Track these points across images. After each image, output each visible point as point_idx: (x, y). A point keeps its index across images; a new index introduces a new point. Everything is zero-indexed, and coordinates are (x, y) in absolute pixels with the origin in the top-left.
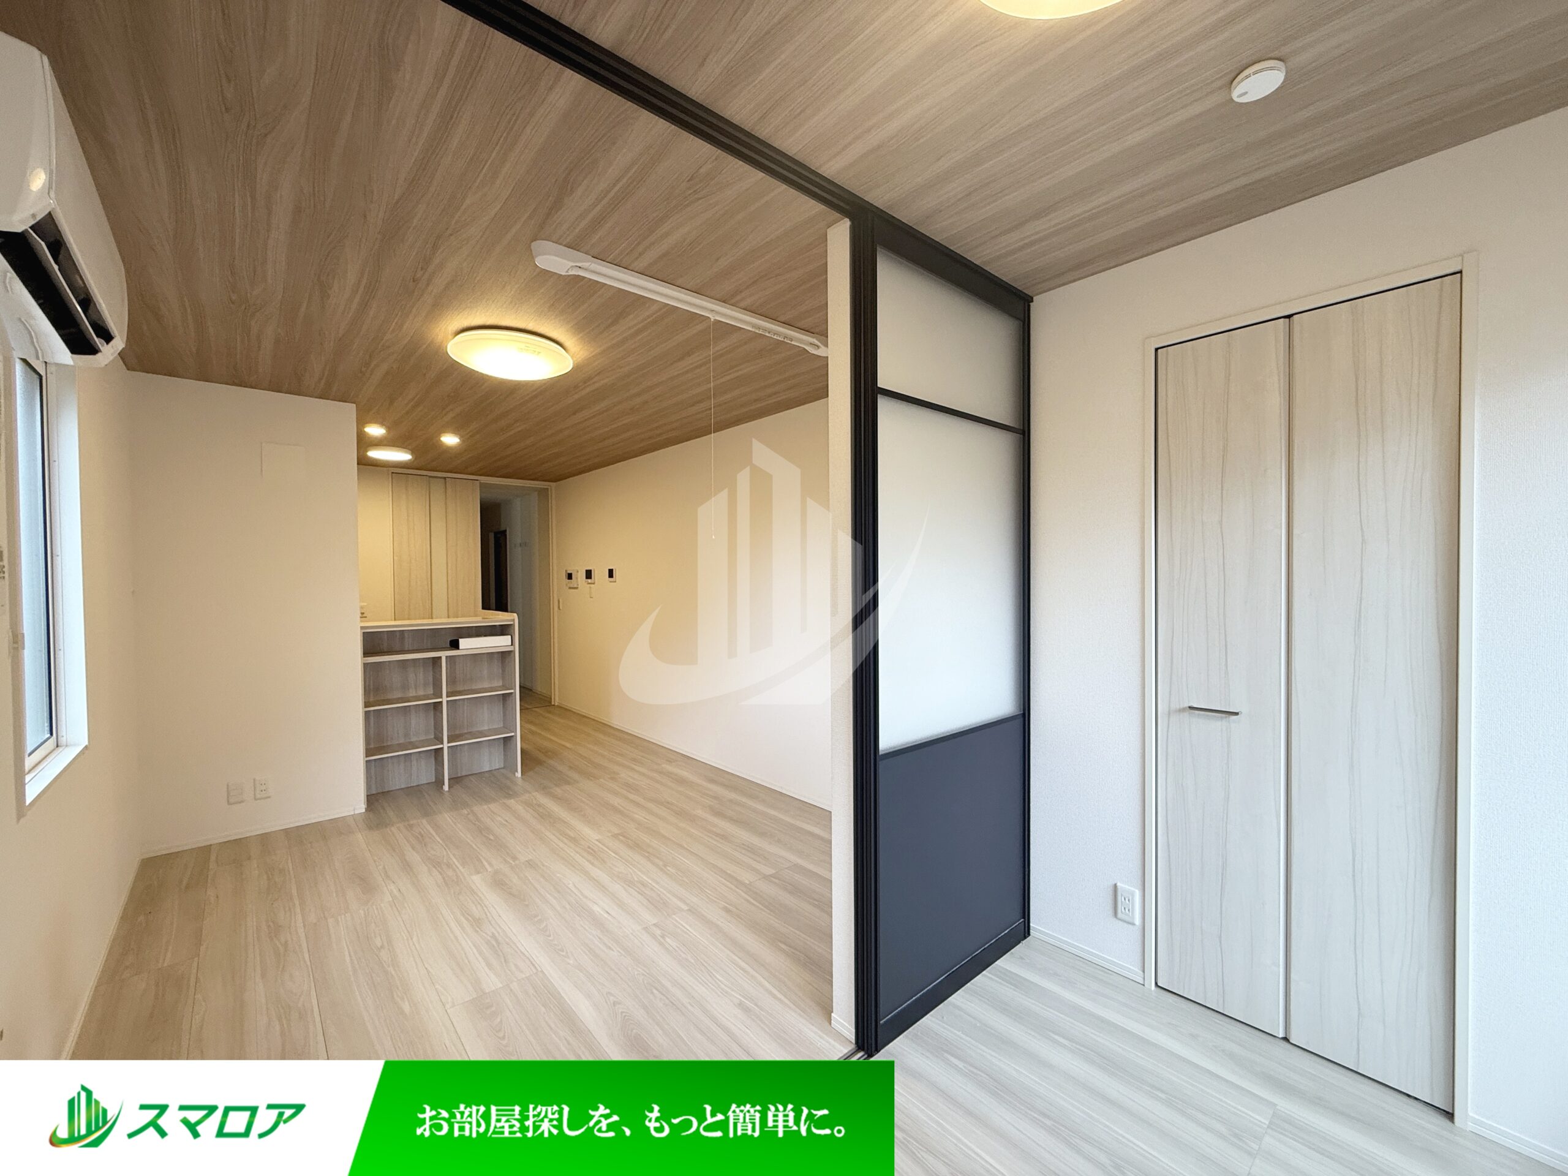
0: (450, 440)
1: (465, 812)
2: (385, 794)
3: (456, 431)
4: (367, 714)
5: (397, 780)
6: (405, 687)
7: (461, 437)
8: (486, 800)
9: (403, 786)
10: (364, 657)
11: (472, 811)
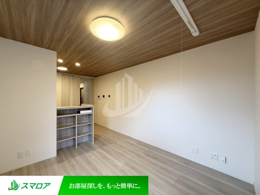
0: (78, 64)
1: (83, 156)
2: (61, 149)
3: (79, 62)
4: (57, 130)
5: (64, 146)
6: (66, 123)
7: (80, 64)
8: (87, 151)
9: (65, 147)
10: (57, 116)
11: (85, 156)
